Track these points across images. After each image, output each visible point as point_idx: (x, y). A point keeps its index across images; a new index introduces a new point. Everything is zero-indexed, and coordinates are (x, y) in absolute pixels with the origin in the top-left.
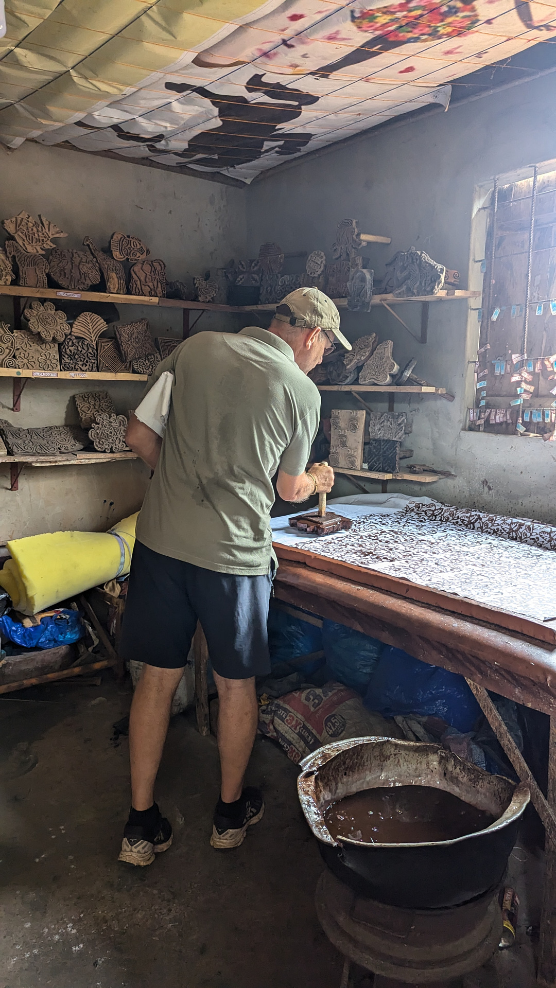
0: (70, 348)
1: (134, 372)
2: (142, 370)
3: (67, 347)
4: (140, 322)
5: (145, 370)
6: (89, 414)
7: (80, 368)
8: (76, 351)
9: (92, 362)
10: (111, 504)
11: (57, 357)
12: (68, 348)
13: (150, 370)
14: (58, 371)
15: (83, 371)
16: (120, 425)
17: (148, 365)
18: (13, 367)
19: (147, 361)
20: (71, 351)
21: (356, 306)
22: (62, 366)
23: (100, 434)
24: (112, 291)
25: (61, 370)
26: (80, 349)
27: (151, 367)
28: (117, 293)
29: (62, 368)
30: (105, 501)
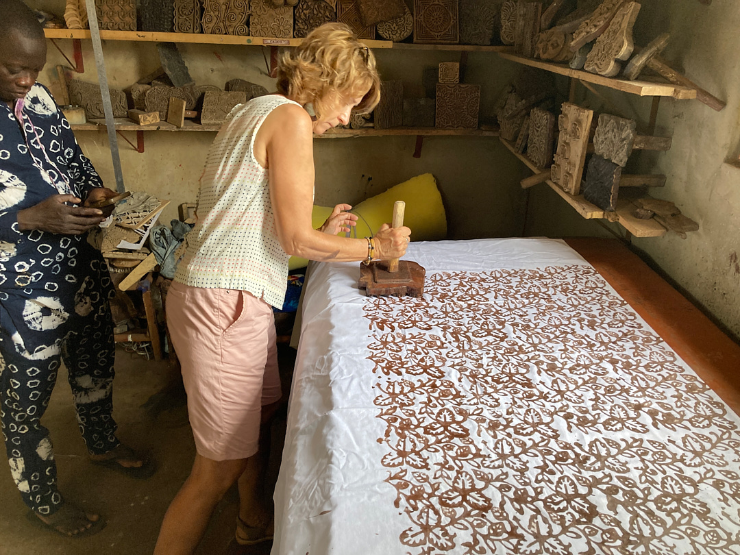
0: (304, 11)
1: (378, 37)
2: (388, 36)
3: (301, 11)
5: (391, 35)
8: (311, 15)
10: (370, 179)
11: (292, 22)
12: (303, 11)
13: (398, 35)
14: (290, 38)
17: (396, 29)
18: (244, 35)
19: (395, 25)
20: (305, 16)
22: (295, 33)
25: (294, 37)
26: (315, 12)
30: (363, 176)
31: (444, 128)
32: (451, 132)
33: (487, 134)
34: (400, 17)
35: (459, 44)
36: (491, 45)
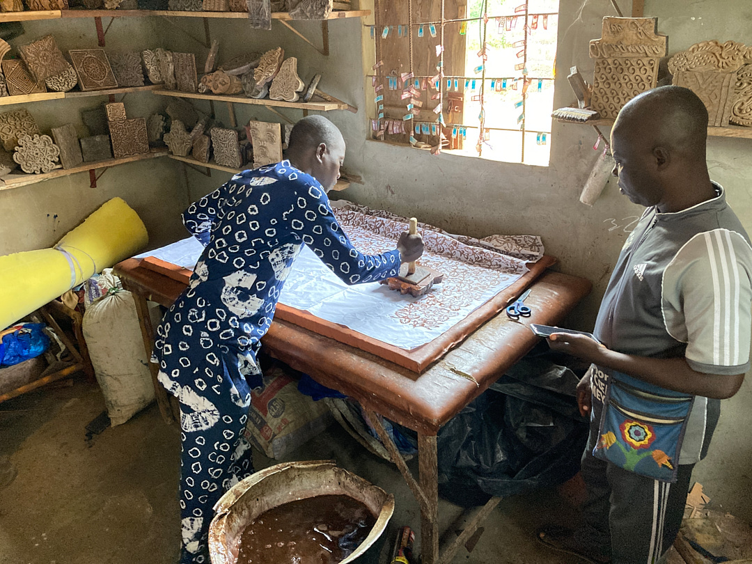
1: (49, 90)
4: (44, 38)
5: (60, 87)
6: (11, 135)
10: (56, 216)
16: (45, 145)
17: (63, 81)
19: (61, 78)
21: (258, 24)
23: (25, 157)
24: (8, 10)
27: (66, 83)
30: (48, 215)
31: (122, 157)
32: (131, 159)
33: (157, 155)
34: (64, 71)
35: (119, 87)
36: (145, 86)
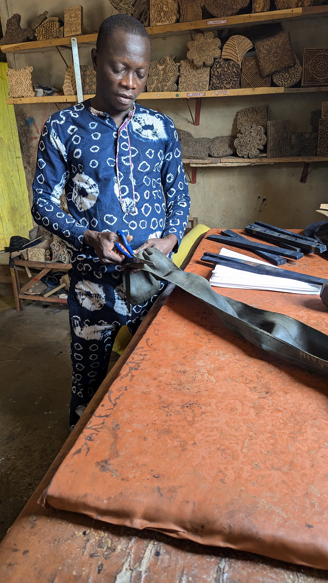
0: (217, 70)
1: (273, 85)
2: (281, 83)
3: (215, 69)
5: (283, 83)
7: (225, 86)
8: (222, 72)
9: (235, 80)
10: (264, 200)
11: (208, 79)
13: (289, 82)
14: (206, 90)
15: (228, 89)
16: (258, 134)
17: (287, 77)
18: (174, 91)
19: (287, 74)
20: (218, 73)
22: (210, 87)
23: (242, 143)
24: (257, 11)
25: (209, 90)
26: (226, 70)
27: (290, 79)
28: (261, 12)
29: (210, 88)
30: (259, 197)
31: (324, 155)
34: (291, 67)
